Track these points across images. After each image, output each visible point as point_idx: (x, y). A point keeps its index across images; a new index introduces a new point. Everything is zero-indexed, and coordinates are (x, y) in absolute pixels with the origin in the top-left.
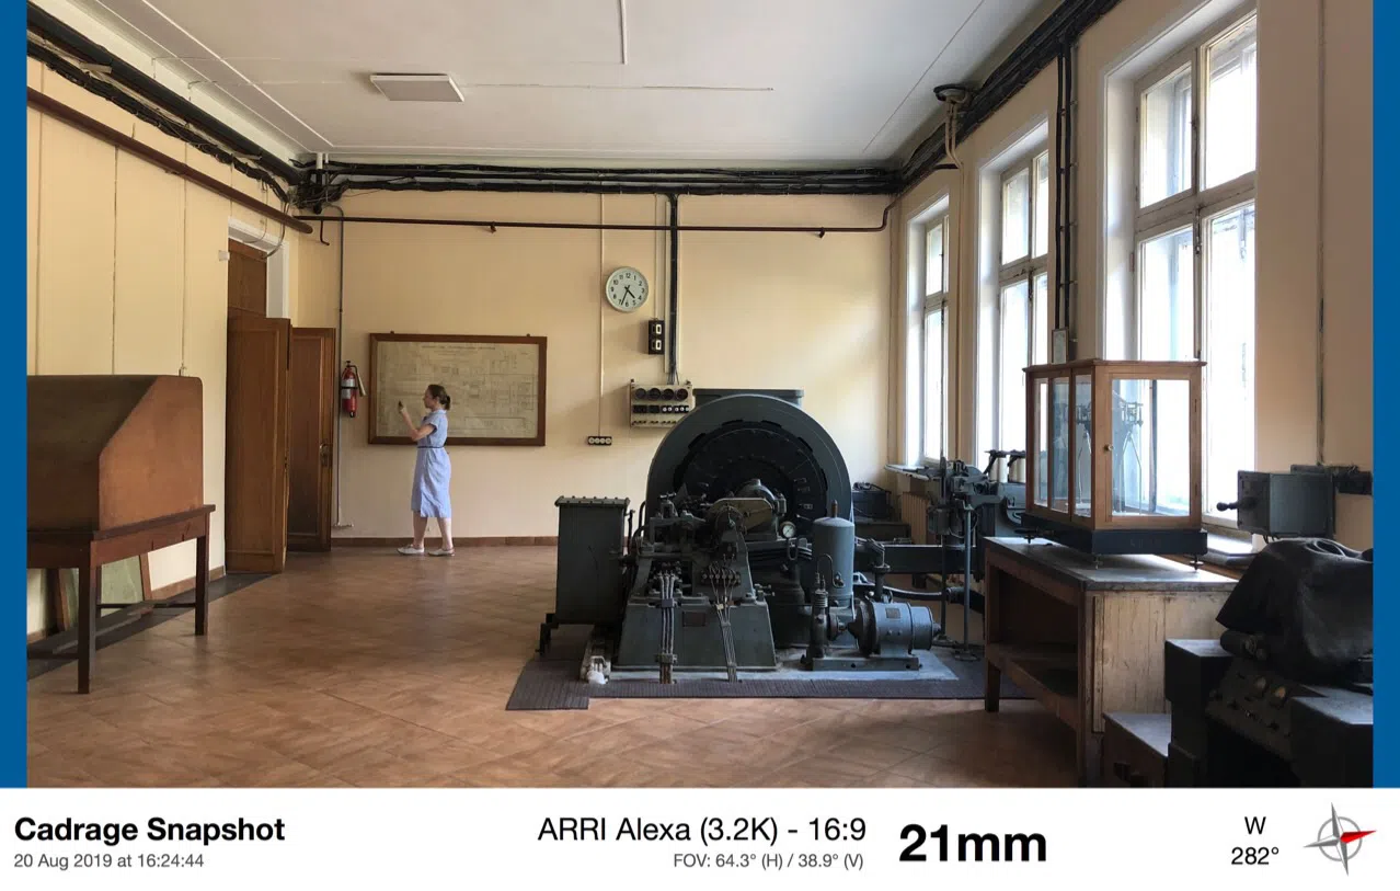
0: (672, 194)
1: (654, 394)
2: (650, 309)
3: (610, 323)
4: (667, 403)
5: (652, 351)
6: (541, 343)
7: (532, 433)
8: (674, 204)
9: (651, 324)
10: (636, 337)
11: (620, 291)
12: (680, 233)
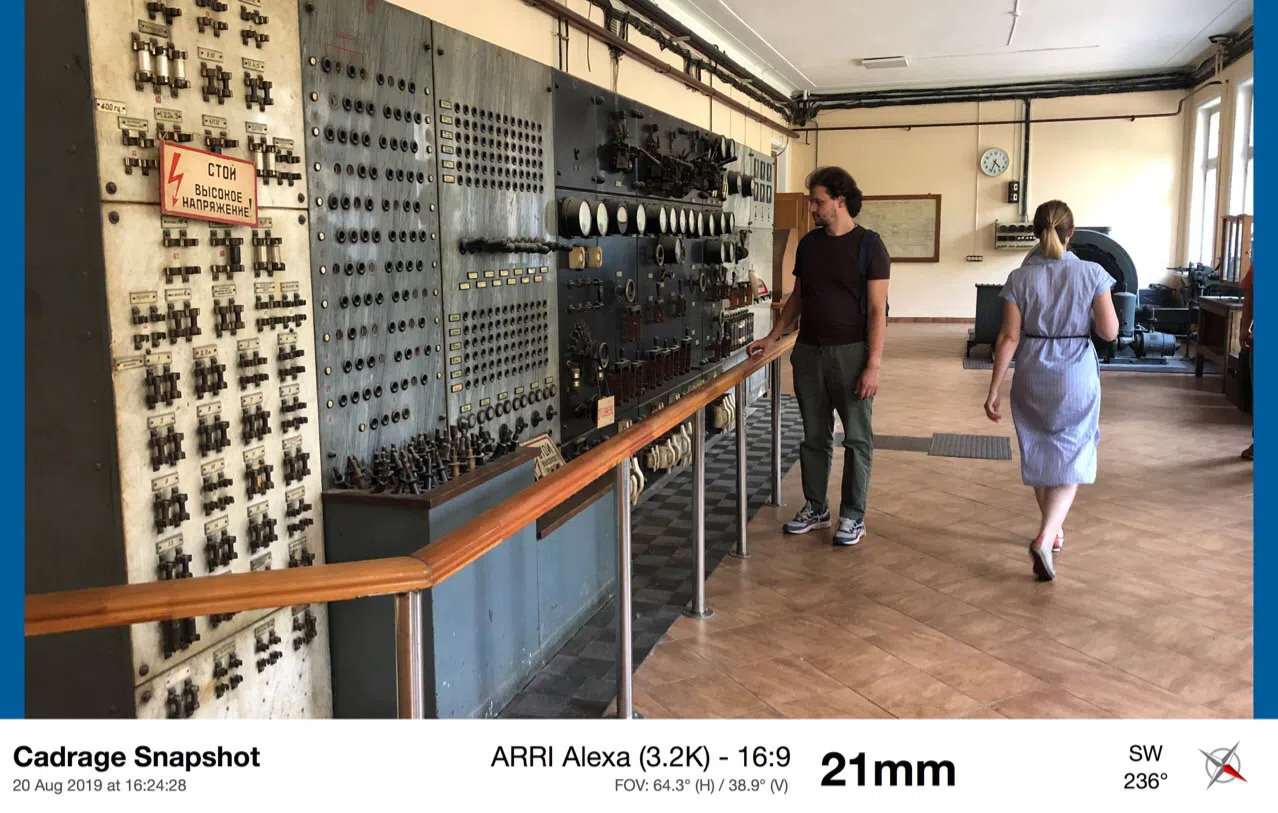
0: (1026, 99)
1: (1012, 228)
2: (1009, 175)
3: (983, 184)
4: (1021, 234)
5: (1010, 201)
6: (938, 198)
7: (931, 254)
8: (1028, 105)
9: (1011, 184)
10: (1001, 193)
11: (990, 163)
12: (1032, 125)
